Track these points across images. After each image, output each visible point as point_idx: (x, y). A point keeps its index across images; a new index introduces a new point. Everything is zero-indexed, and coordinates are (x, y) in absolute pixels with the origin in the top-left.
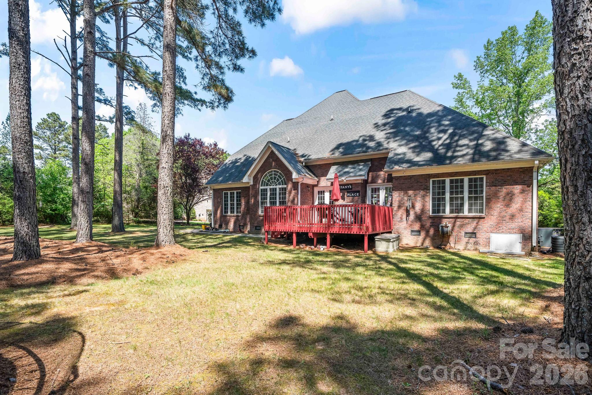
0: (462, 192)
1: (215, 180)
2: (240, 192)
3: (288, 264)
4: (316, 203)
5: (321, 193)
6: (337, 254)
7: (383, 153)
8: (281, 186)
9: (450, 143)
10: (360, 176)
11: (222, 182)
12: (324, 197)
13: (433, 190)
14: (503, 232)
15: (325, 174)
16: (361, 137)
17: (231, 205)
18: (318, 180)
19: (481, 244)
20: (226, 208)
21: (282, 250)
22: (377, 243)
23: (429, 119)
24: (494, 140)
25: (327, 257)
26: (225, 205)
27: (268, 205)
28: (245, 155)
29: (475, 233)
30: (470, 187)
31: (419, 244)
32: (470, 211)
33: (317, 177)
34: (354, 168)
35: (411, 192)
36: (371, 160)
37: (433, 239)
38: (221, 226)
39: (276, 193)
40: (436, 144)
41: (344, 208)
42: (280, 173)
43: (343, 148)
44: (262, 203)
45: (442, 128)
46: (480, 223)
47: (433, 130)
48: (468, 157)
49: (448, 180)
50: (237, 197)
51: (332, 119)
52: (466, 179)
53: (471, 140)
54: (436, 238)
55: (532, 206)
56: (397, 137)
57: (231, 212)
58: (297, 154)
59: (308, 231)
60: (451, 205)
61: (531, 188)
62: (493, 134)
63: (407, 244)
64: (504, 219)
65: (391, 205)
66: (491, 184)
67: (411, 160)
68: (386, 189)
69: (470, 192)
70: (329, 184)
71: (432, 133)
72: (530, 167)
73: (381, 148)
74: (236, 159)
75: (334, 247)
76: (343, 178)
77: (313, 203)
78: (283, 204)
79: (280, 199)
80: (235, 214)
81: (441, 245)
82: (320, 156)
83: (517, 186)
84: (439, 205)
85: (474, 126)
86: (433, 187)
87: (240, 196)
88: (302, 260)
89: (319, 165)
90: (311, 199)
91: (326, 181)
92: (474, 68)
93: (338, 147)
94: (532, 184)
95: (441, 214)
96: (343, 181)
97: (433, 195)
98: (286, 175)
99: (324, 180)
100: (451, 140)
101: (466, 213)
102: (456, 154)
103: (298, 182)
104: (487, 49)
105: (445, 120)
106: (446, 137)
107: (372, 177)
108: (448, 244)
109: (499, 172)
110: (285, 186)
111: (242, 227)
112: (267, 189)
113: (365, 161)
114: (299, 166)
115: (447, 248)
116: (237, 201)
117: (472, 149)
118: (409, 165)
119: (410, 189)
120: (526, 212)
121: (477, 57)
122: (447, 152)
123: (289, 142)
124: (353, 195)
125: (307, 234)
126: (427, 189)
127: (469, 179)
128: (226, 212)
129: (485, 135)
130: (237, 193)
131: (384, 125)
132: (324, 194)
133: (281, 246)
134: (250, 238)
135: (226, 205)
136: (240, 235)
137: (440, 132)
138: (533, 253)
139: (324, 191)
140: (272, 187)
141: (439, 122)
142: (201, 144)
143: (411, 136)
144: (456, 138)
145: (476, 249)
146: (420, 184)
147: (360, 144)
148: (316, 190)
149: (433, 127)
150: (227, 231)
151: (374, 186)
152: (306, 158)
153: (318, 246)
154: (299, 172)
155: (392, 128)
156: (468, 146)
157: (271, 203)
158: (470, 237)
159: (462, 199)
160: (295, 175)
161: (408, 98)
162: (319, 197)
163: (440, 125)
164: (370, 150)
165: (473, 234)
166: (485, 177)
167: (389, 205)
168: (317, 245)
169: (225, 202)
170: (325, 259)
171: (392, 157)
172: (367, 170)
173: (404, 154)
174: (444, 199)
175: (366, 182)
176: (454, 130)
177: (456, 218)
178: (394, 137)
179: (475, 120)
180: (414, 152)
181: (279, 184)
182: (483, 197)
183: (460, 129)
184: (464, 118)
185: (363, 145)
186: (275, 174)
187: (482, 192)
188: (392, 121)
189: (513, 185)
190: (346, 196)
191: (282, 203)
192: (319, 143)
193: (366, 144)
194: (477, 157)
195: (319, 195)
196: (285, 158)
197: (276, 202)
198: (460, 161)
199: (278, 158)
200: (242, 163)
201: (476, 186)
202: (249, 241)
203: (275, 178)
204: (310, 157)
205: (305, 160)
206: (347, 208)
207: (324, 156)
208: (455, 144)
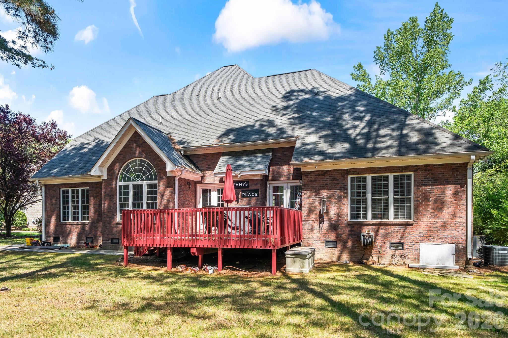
0: (386, 193)
1: (46, 173)
2: (87, 190)
3: (158, 308)
4: (200, 206)
5: (207, 192)
6: (234, 280)
7: (288, 142)
8: (149, 182)
9: (369, 133)
10: (259, 170)
11: (56, 175)
12: (210, 198)
13: (351, 189)
14: (434, 242)
15: (211, 167)
16: (257, 121)
17: (74, 207)
18: (202, 175)
19: (409, 256)
20: (66, 214)
21: (148, 277)
22: (289, 261)
23: (339, 104)
24: (420, 131)
25: (221, 288)
26: (64, 208)
27: (131, 208)
28: (95, 139)
29: (402, 244)
30: (396, 186)
31: (335, 259)
32: (396, 216)
33: (201, 170)
34: (250, 160)
35: (324, 193)
36: (273, 150)
37: (351, 253)
38: (56, 240)
39: (142, 192)
40: (353, 133)
41: (238, 212)
42: (148, 164)
43: (234, 135)
44: (121, 205)
45: (357, 114)
46: (407, 231)
47: (346, 117)
48: (393, 150)
49: (369, 178)
50: (83, 196)
51: (220, 98)
52: (391, 177)
53: (393, 130)
54: (356, 250)
55: (466, 211)
56: (304, 123)
57: (74, 219)
58: (172, 139)
59: (190, 246)
60: (374, 208)
61: (465, 188)
62: (418, 123)
63: (320, 259)
64: (435, 226)
65: (300, 208)
66: (420, 183)
67: (323, 151)
68: (292, 187)
69: (396, 193)
70: (217, 180)
71: (345, 120)
72: (464, 164)
73: (285, 136)
74: (81, 144)
75: (227, 268)
76: (237, 173)
77: (195, 206)
78: (153, 207)
79: (148, 200)
80: (80, 221)
81: (362, 259)
82: (205, 143)
83: (449, 186)
84: (359, 209)
85: (395, 113)
86: (351, 185)
87: (88, 197)
88: (181, 296)
89: (204, 155)
90: (193, 200)
91: (213, 176)
92: (374, 59)
93: (227, 133)
94: (466, 184)
95: (361, 220)
96: (236, 176)
97: (351, 196)
98: (156, 166)
99: (210, 175)
100: (370, 129)
101: (391, 219)
102: (379, 145)
103: (174, 177)
104: (387, 40)
105: (360, 106)
106: (362, 125)
107: (273, 172)
108: (371, 258)
109: (429, 168)
110: (156, 182)
111: (90, 240)
112: (128, 186)
113: (263, 151)
114: (175, 155)
115: (370, 262)
116: (83, 202)
117: (396, 140)
118: (321, 157)
119: (324, 187)
120: (460, 217)
121: (377, 47)
122: (366, 143)
123: (161, 123)
124: (249, 195)
125: (188, 249)
126: (344, 188)
127: (395, 176)
128: (66, 218)
129: (409, 125)
130: (83, 191)
131: (286, 108)
132: (210, 194)
133: (146, 270)
134: (101, 257)
135: (66, 208)
136: (85, 252)
137: (355, 119)
138: (468, 266)
139: (210, 191)
140: (135, 183)
141: (352, 107)
142: (30, 121)
143: (321, 122)
144: (376, 127)
145: (404, 264)
146: (336, 182)
147: (257, 130)
148: (200, 188)
149: (346, 113)
150: (66, 246)
151: (277, 184)
152: (185, 145)
153: (204, 267)
154: (174, 162)
155: (295, 112)
156: (391, 137)
157: (134, 205)
158: (396, 249)
159: (387, 201)
160: (169, 167)
161: (313, 78)
162: (203, 198)
163: (355, 111)
164: (270, 138)
165: (400, 245)
166: (412, 174)
167: (297, 207)
168: (203, 265)
169: (64, 203)
170: (219, 293)
171: (300, 147)
172: (268, 163)
173: (315, 143)
174: (365, 201)
175: (266, 178)
176: (372, 117)
177: (380, 224)
178: (300, 124)
179: (395, 107)
180: (326, 142)
181: (147, 179)
182: (410, 198)
183: (379, 116)
184: (382, 104)
185: (260, 132)
186: (140, 165)
187: (409, 192)
188: (294, 104)
189: (444, 185)
190: (240, 197)
191: (152, 205)
192: (202, 126)
193: (264, 131)
194: (403, 150)
195: (203, 194)
196: (156, 142)
197: (142, 204)
198: (385, 154)
199: (145, 142)
200: (90, 150)
201: (402, 185)
202: (98, 261)
203: (140, 170)
204: (190, 145)
205: (184, 147)
206: (242, 212)
207: (211, 143)
208: (375, 133)
